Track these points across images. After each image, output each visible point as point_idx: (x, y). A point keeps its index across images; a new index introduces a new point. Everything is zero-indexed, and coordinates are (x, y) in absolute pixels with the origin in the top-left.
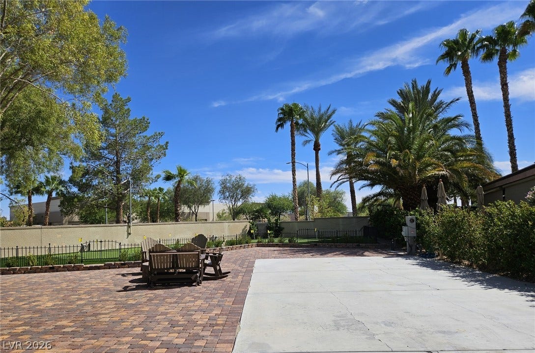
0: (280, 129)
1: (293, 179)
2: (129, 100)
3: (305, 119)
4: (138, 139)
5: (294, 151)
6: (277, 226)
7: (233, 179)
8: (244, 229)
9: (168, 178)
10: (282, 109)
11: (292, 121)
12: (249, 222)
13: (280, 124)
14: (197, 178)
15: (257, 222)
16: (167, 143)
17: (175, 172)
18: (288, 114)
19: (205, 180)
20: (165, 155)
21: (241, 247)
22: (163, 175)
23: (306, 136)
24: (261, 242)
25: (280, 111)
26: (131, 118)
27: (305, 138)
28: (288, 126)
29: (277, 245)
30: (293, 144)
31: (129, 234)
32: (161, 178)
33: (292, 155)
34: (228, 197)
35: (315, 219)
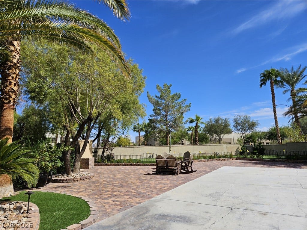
0: (263, 86)
1: (275, 117)
2: (171, 86)
3: (282, 77)
4: (176, 104)
5: (274, 98)
6: (260, 148)
7: (242, 118)
8: (237, 149)
9: (192, 122)
10: (263, 74)
11: (271, 80)
12: (241, 145)
13: (263, 82)
14: (219, 119)
15: (247, 145)
16: (190, 103)
17: (194, 118)
18: (267, 76)
19: (224, 120)
20: (189, 110)
21: (225, 159)
22: (189, 120)
23: (284, 87)
24: (239, 157)
25: (262, 75)
26: (172, 94)
27: (283, 89)
28: (268, 83)
29: (249, 159)
30: (273, 94)
31: (170, 150)
32: (188, 122)
33: (273, 101)
34: (239, 129)
35: (287, 143)
